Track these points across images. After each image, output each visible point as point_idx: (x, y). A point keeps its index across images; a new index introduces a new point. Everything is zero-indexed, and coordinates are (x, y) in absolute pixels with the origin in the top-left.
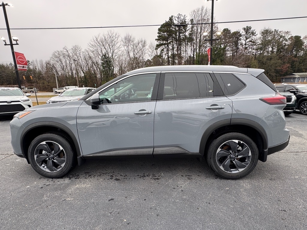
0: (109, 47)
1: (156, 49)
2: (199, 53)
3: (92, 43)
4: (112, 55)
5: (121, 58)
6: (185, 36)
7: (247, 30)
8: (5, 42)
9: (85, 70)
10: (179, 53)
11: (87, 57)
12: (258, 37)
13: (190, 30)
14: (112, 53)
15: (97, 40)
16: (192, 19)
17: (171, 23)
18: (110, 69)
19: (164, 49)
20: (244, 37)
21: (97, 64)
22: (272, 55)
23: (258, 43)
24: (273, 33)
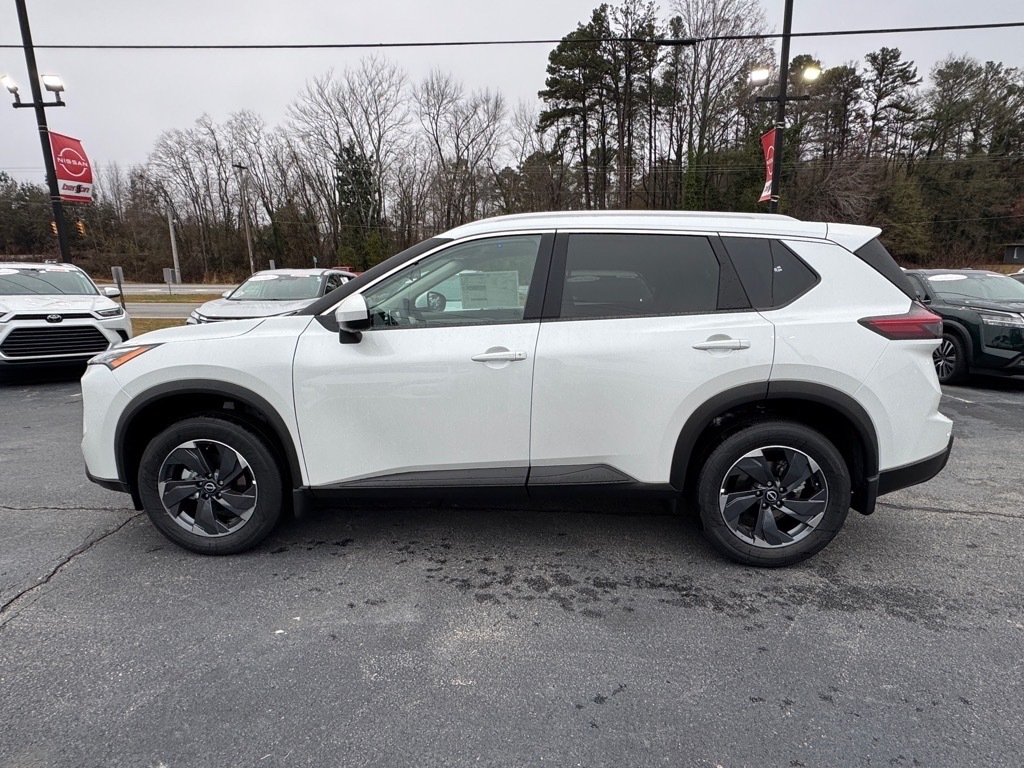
0: (364, 119)
1: (541, 129)
2: (701, 147)
3: (302, 103)
4: (378, 151)
5: (409, 161)
6: (649, 80)
7: (884, 61)
8: (17, 96)
9: (275, 201)
10: (626, 144)
11: (284, 155)
12: (923, 90)
13: (669, 60)
14: (376, 141)
15: (322, 95)
16: (679, 19)
17: (600, 32)
18: (369, 203)
19: (569, 129)
20: (871, 88)
21: (320, 182)
22: (974, 160)
23: (922, 111)
24: (983, 76)
